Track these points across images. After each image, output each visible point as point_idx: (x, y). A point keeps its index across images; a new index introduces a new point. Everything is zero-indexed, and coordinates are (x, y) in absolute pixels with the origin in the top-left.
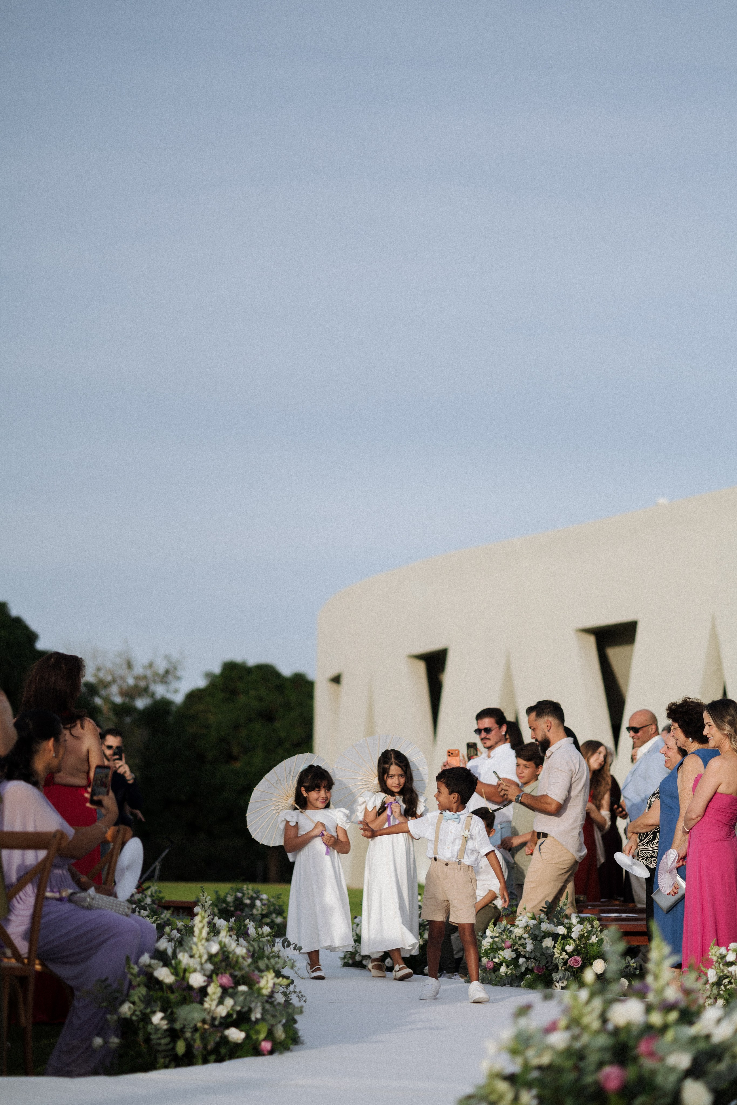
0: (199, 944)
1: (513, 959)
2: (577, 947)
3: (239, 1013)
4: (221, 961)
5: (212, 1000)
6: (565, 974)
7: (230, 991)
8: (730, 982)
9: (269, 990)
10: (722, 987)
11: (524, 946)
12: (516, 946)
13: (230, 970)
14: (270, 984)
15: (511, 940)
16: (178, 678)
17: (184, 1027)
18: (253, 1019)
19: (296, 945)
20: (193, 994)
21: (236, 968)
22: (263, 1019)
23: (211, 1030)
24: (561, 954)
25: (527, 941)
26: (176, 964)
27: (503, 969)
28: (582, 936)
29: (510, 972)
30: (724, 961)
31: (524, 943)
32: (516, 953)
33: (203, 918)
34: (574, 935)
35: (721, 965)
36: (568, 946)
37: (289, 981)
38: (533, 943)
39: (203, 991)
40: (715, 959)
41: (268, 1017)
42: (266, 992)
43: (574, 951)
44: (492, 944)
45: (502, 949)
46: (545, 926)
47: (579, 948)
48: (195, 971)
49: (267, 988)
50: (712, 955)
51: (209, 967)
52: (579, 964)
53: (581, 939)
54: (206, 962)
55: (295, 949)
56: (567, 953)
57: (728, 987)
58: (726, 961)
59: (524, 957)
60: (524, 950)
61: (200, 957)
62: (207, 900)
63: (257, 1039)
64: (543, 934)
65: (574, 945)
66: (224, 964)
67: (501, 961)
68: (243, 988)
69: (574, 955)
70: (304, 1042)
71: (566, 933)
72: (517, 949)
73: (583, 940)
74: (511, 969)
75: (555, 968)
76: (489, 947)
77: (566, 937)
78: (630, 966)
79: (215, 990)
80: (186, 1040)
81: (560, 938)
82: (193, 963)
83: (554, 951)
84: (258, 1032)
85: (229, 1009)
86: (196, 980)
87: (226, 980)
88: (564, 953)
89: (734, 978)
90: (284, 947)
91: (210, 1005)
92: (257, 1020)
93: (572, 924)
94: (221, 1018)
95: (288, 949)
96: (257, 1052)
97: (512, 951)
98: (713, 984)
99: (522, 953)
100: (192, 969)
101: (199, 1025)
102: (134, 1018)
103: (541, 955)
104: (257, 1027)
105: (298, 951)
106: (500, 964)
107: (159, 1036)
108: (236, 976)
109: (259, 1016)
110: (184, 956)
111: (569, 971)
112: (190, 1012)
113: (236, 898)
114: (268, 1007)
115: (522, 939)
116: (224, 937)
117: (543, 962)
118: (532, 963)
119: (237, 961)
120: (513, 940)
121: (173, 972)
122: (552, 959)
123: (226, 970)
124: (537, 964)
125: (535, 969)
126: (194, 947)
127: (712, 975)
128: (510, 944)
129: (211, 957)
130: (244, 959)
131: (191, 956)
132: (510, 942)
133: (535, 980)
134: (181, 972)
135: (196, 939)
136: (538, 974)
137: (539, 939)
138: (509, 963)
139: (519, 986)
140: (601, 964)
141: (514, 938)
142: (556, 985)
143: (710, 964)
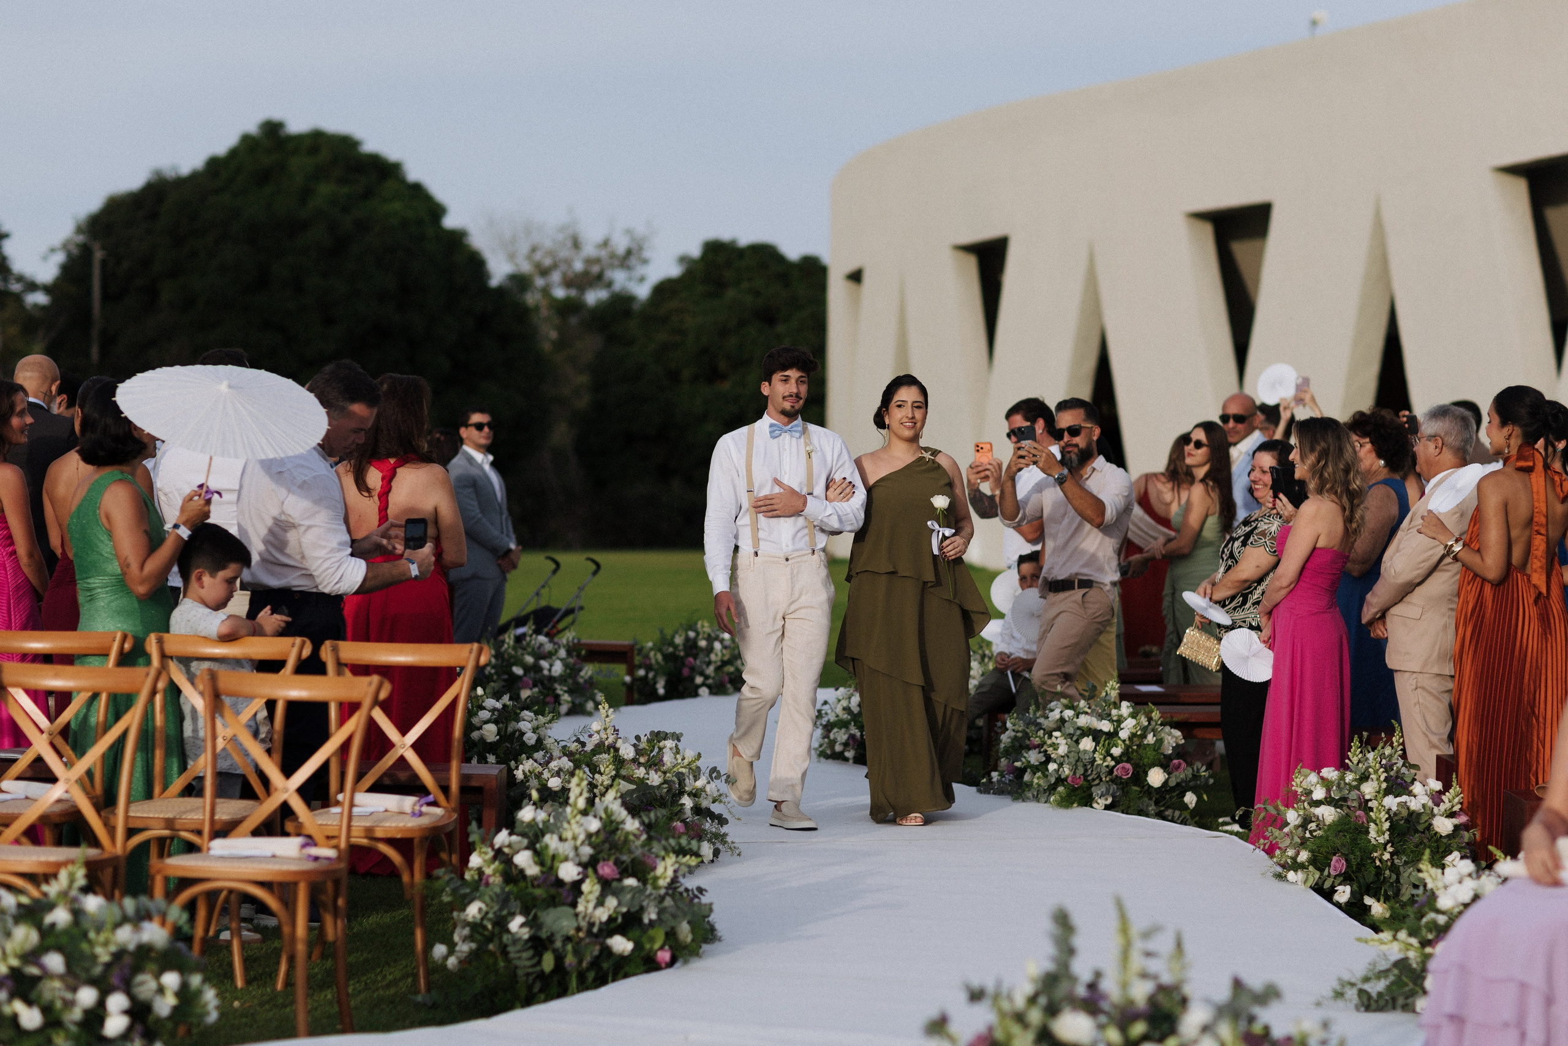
0: (573, 821)
1: (1041, 763)
2: (1127, 749)
3: (625, 915)
4: (604, 842)
5: (588, 902)
6: (1110, 788)
7: (615, 884)
8: (1317, 828)
9: (668, 880)
10: (1308, 835)
11: (1055, 746)
12: (1045, 747)
13: (614, 854)
14: (670, 873)
15: (1037, 739)
16: (645, 262)
17: (552, 935)
18: (646, 921)
19: (728, 777)
20: (563, 892)
21: (624, 850)
22: (659, 919)
23: (587, 940)
24: (1104, 759)
26: (541, 847)
27: (1027, 777)
28: (1133, 736)
29: (1036, 781)
30: (1310, 797)
31: (1056, 743)
32: (1044, 756)
33: (582, 780)
34: (1124, 734)
35: (1306, 804)
36: (1114, 748)
37: (699, 859)
38: (1067, 744)
39: (576, 886)
40: (1300, 790)
41: (666, 917)
42: (662, 883)
43: (1123, 754)
44: (1015, 738)
45: (1028, 748)
46: (1083, 721)
47: (1130, 750)
48: (566, 859)
49: (665, 878)
52: (1128, 774)
53: (1132, 738)
54: (583, 843)
55: (726, 781)
56: (1113, 758)
57: (1314, 834)
58: (1312, 799)
59: (1055, 762)
60: (1056, 752)
61: (575, 838)
63: (651, 949)
64: (1079, 732)
65: (1123, 746)
66: (607, 846)
67: (1025, 767)
68: (631, 882)
69: (1122, 761)
70: (722, 938)
71: (1112, 731)
72: (1046, 751)
73: (1135, 739)
74: (1038, 778)
75: (1097, 778)
76: (1010, 745)
77: (1113, 735)
78: (1201, 776)
79: (590, 888)
80: (555, 951)
81: (1103, 739)
82: (566, 849)
83: (1095, 755)
84: (652, 940)
85: (611, 912)
86: (568, 872)
87: (607, 869)
88: (1109, 759)
89: (1323, 822)
90: (712, 779)
91: (586, 908)
92: (651, 921)
93: (1121, 716)
94: (601, 923)
95: (717, 782)
96: (651, 965)
97: (1040, 752)
98: (1297, 827)
99: (1052, 756)
100: (562, 857)
101: (572, 933)
102: (486, 923)
103: (1077, 761)
104: (651, 932)
106: (1023, 771)
107: (518, 947)
108: (623, 862)
109: (654, 916)
110: (551, 838)
111: (1115, 784)
112: (559, 918)
113: (687, 639)
114: (668, 902)
115: (1053, 738)
116: (611, 802)
117: (1081, 771)
118: (1066, 771)
119: (626, 841)
120: (1041, 738)
121: (536, 859)
122: (1093, 765)
123: (609, 855)
124: (1072, 773)
125: (1069, 780)
126: (565, 825)
127: (1292, 817)
128: (1036, 743)
129: (589, 836)
130: (637, 837)
131: (561, 839)
132: (1037, 741)
133: (1069, 796)
134: (548, 862)
135: (568, 809)
136: (1073, 786)
137: (1075, 738)
138: (1035, 769)
139: (1047, 802)
140: (1159, 774)
141: (1042, 735)
142: (1096, 803)
143: (1291, 800)
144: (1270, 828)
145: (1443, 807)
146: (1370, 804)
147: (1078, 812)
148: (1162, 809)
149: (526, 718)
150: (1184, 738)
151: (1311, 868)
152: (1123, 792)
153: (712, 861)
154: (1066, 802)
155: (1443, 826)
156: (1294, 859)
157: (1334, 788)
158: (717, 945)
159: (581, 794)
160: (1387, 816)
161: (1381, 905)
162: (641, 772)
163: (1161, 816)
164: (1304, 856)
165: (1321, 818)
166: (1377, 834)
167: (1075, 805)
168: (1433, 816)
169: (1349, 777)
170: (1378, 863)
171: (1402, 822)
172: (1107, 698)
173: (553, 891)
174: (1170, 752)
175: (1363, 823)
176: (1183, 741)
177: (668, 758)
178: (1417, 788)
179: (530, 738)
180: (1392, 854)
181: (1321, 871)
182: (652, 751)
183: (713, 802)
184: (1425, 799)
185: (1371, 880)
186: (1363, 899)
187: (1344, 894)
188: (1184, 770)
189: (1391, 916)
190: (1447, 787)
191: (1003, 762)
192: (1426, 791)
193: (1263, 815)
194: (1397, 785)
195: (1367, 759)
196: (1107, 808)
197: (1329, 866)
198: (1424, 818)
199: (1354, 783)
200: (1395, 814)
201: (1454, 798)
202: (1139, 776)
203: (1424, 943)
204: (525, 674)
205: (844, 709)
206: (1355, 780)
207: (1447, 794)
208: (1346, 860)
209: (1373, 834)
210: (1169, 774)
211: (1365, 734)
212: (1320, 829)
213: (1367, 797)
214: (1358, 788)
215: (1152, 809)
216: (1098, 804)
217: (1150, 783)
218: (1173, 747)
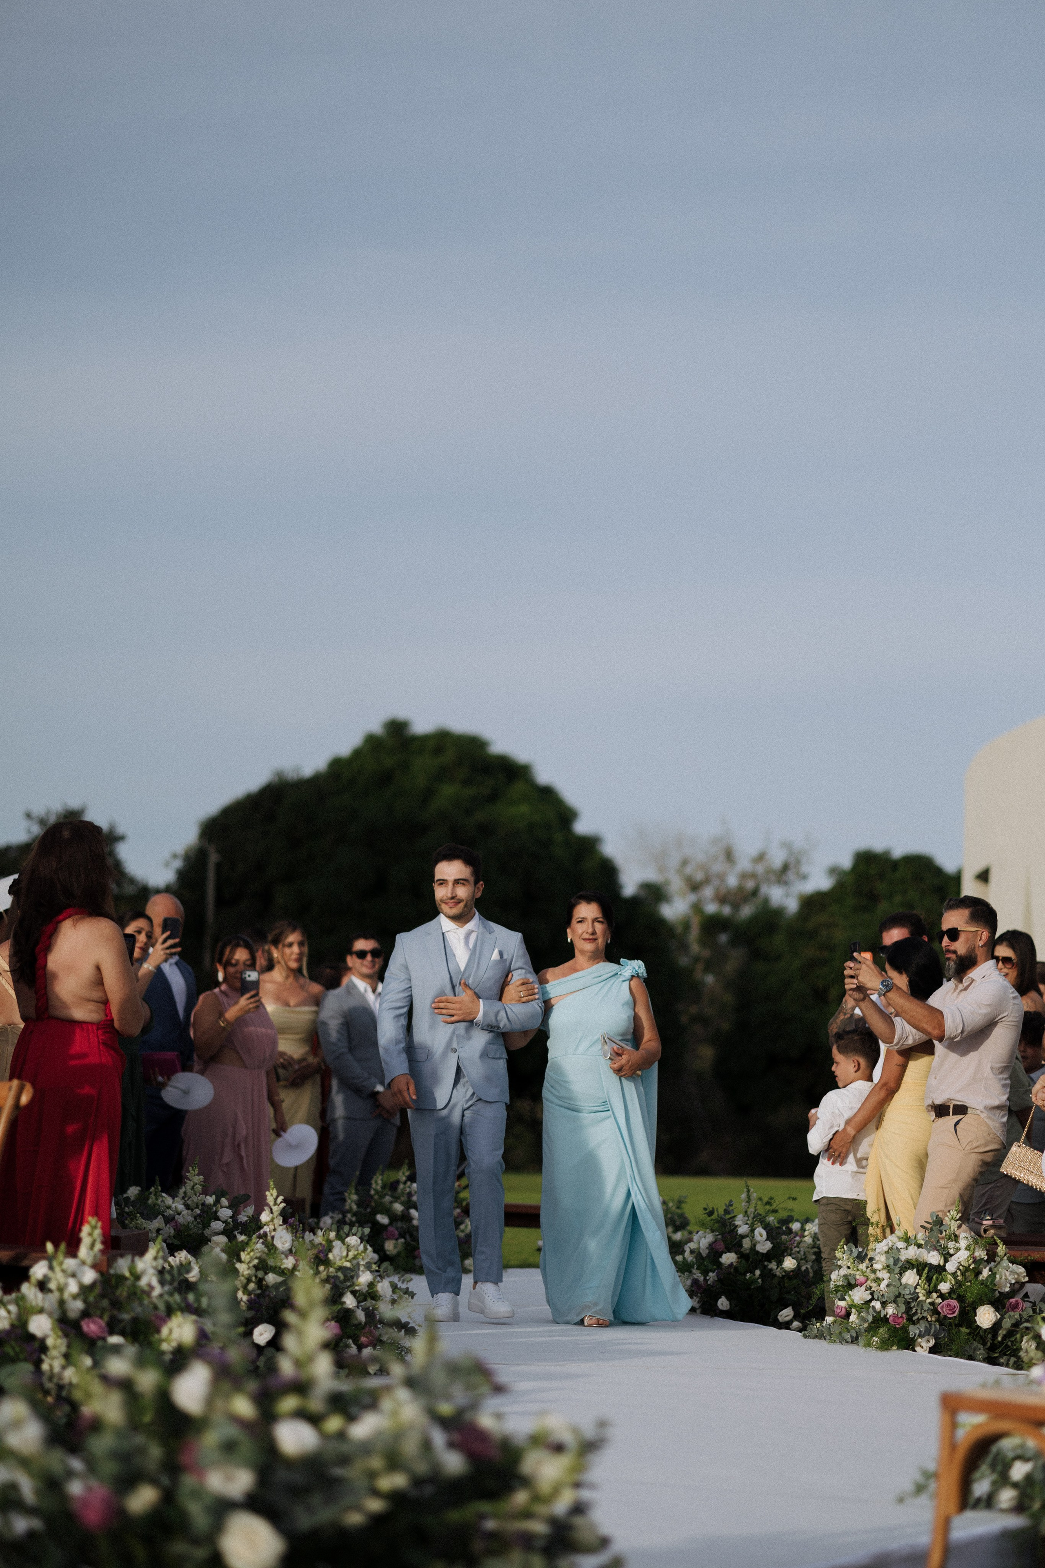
1: (866, 1301)
2: (958, 1286)
6: (931, 1328)
11: (879, 1282)
12: (869, 1283)
16: (801, 875)
24: (929, 1295)
25: (880, 1275)
27: (853, 1318)
28: (965, 1269)
31: (882, 1278)
32: (869, 1293)
34: (951, 1267)
36: (942, 1284)
38: (890, 1279)
39: (44, 1345)
43: (952, 1291)
44: (845, 1276)
45: (854, 1286)
46: (911, 1252)
47: (961, 1287)
52: (954, 1312)
53: (965, 1272)
56: (942, 1296)
59: (878, 1299)
60: (880, 1288)
64: (902, 1265)
65: (953, 1282)
67: (851, 1307)
69: (950, 1298)
71: (940, 1263)
72: (871, 1287)
73: (967, 1274)
74: (860, 1319)
75: (922, 1317)
76: (840, 1283)
77: (940, 1269)
81: (929, 1272)
83: (917, 1291)
88: (935, 1294)
97: (866, 1290)
99: (877, 1293)
103: (900, 1298)
111: (939, 1323)
115: (877, 1273)
117: (903, 1308)
118: (890, 1310)
120: (863, 1273)
122: (916, 1301)
124: (895, 1312)
125: (892, 1320)
128: (861, 1278)
133: (890, 1337)
136: (895, 1327)
137: (898, 1272)
138: (860, 1309)
139: (868, 1345)
140: (989, 1314)
141: (864, 1269)
142: (921, 1346)
147: (897, 1355)
148: (996, 1354)
150: (1028, 1275)
152: (948, 1331)
154: (885, 1346)
163: (991, 1361)
167: (895, 1348)
174: (1007, 1289)
176: (1026, 1279)
188: (1024, 1310)
196: (932, 1350)
202: (967, 1316)
204: (391, 1224)
205: (692, 1252)
210: (1003, 1313)
215: (978, 1352)
216: (923, 1348)
217: (978, 1323)
218: (1011, 1284)
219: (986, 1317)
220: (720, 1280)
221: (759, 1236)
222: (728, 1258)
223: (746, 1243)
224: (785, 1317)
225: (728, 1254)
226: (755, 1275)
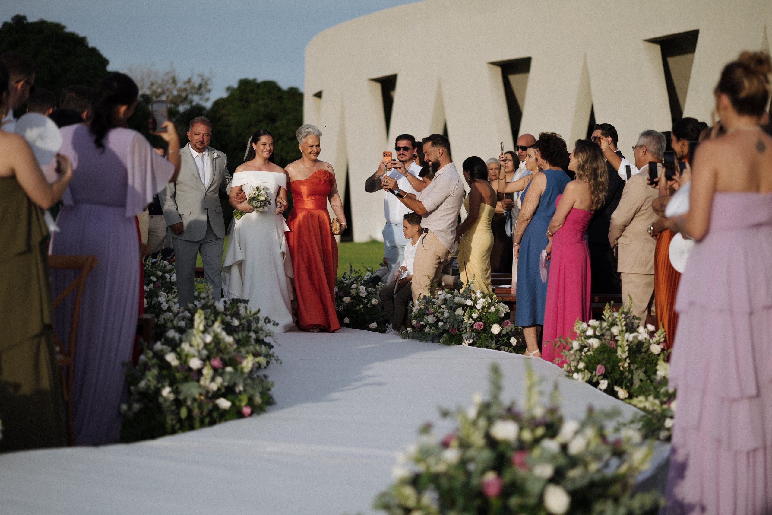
0: (197, 336)
1: (434, 322)
2: (481, 315)
3: (226, 388)
4: (215, 347)
5: (206, 379)
6: (471, 335)
7: (220, 371)
8: (589, 350)
9: (249, 370)
10: (583, 353)
11: (442, 313)
12: (437, 313)
13: (220, 354)
14: (250, 365)
15: (433, 309)
17: (186, 398)
18: (237, 390)
20: (192, 374)
21: (225, 352)
22: (245, 390)
23: (206, 401)
24: (468, 320)
25: (444, 310)
26: (179, 350)
27: (427, 330)
28: (483, 307)
29: (432, 331)
30: (585, 334)
31: (443, 311)
32: (436, 318)
34: (479, 307)
35: (583, 338)
36: (474, 314)
38: (448, 312)
39: (199, 372)
40: (578, 332)
41: (248, 389)
42: (247, 370)
43: (478, 317)
44: (421, 310)
45: (427, 315)
46: (457, 299)
47: (482, 315)
48: (194, 356)
49: (247, 368)
50: (577, 329)
51: (205, 353)
52: (481, 327)
54: (203, 349)
55: (274, 324)
56: (473, 319)
57: (587, 354)
58: (586, 335)
59: (442, 321)
60: (443, 316)
61: (198, 345)
62: (210, 288)
63: (240, 406)
64: (455, 306)
65: (478, 313)
66: (215, 350)
67: (426, 324)
68: (229, 369)
69: (478, 321)
70: (278, 403)
71: (472, 305)
72: (437, 316)
73: (484, 309)
74: (433, 330)
75: (465, 330)
76: (418, 313)
77: (472, 308)
79: (207, 372)
80: (187, 407)
81: (468, 309)
82: (193, 351)
83: (464, 318)
84: (240, 401)
85: (219, 385)
86: (195, 363)
87: (216, 362)
88: (471, 319)
89: (592, 348)
90: (266, 323)
91: (205, 382)
92: (240, 392)
93: (477, 297)
94: (213, 391)
95: (268, 325)
96: (240, 415)
97: (434, 317)
98: (577, 351)
99: (441, 318)
100: (191, 355)
101: (197, 396)
102: (150, 392)
103: (454, 321)
104: (240, 397)
105: (276, 326)
106: (425, 326)
107: (168, 404)
108: (225, 359)
109: (241, 389)
110: (185, 345)
111: (474, 332)
112: (190, 388)
114: (249, 381)
115: (441, 309)
116: (217, 327)
117: (456, 326)
118: (448, 326)
119: (226, 348)
121: (178, 356)
122: (462, 323)
123: (217, 355)
124: (451, 327)
125: (450, 331)
126: (193, 338)
127: (576, 345)
128: (432, 311)
129: (206, 345)
130: (231, 345)
131: (191, 345)
132: (432, 310)
133: (450, 339)
134: (184, 358)
135: (195, 331)
136: (452, 334)
137: (453, 309)
138: (431, 326)
139: (438, 342)
140: (497, 328)
141: (435, 308)
142: (464, 342)
143: (574, 336)
144: (564, 351)
145: (655, 339)
146: (617, 338)
147: (455, 348)
148: (498, 345)
149: (162, 296)
150: (510, 309)
151: (586, 371)
152: (478, 336)
153: (265, 368)
154: (448, 342)
155: (656, 349)
156: (576, 367)
157: (598, 329)
158: (274, 406)
159: (201, 322)
160: (627, 343)
161: (624, 391)
162: (228, 318)
163: (498, 349)
164: (581, 365)
165: (591, 344)
166: (622, 353)
167: (453, 344)
168: (650, 344)
169: (605, 324)
170: (621, 369)
171: (635, 347)
172: (469, 288)
173: (186, 374)
174: (503, 316)
175: (614, 347)
176: (509, 311)
177: (242, 311)
178: (641, 329)
179: (165, 306)
180: (629, 364)
181: (592, 373)
182: (233, 309)
183: (266, 336)
184: (646, 336)
185: (618, 378)
186: (613, 388)
187: (604, 384)
188: (510, 326)
189: (629, 396)
190: (657, 329)
191: (414, 322)
192: (646, 331)
193: (558, 344)
194: (631, 328)
195: (613, 315)
196: (470, 345)
197: (596, 370)
198: (645, 345)
199: (608, 327)
200: (631, 342)
201: (661, 335)
202: (487, 329)
203: (662, 403)
204: (157, 281)
206: (608, 326)
207: (657, 332)
208: (605, 367)
209: (619, 353)
210: (502, 327)
211: (612, 302)
212: (590, 351)
213: (615, 334)
214: (609, 330)
215: (493, 345)
216: (465, 343)
217: (493, 332)
218: (504, 313)
219: (496, 329)
220: (344, 310)
221: (362, 290)
222: (347, 299)
223: (353, 292)
224: (373, 326)
225: (346, 297)
226: (360, 307)
